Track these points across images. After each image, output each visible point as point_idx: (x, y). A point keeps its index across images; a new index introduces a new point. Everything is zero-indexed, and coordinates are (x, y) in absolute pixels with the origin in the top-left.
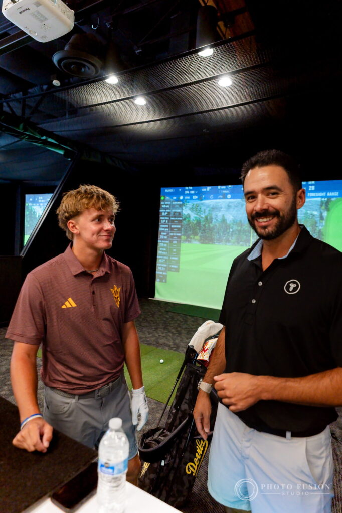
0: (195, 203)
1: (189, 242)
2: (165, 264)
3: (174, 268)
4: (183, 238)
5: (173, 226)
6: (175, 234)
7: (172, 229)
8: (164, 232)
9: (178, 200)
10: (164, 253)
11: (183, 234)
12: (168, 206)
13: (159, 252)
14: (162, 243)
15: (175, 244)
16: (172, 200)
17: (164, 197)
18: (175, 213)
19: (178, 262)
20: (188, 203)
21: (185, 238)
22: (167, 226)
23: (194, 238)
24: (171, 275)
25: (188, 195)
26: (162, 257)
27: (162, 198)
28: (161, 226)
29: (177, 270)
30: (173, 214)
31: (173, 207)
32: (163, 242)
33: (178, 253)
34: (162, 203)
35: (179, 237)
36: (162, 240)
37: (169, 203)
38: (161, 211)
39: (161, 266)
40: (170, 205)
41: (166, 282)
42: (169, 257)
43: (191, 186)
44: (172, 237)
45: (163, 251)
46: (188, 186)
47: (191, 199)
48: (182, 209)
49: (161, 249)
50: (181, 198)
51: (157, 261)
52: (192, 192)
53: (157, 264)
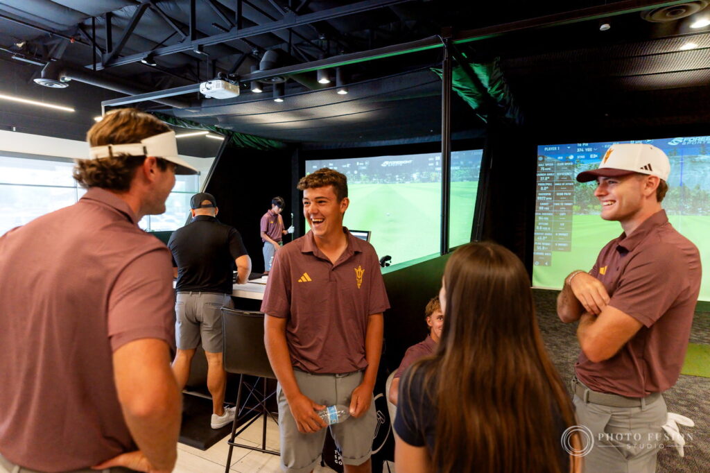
0: (594, 163)
1: (585, 213)
2: (548, 242)
3: (560, 247)
4: (575, 207)
5: (558, 194)
6: (562, 204)
7: (558, 198)
8: (545, 201)
9: (567, 160)
10: (546, 229)
11: (575, 202)
12: (549, 169)
13: (537, 228)
14: (541, 216)
15: (563, 216)
16: (555, 160)
17: (543, 157)
18: (561, 177)
19: (569, 239)
20: (583, 163)
21: (580, 208)
22: (550, 194)
23: (593, 208)
24: (556, 256)
25: (581, 153)
26: (542, 234)
27: (540, 159)
28: (540, 194)
29: (568, 249)
30: (558, 178)
31: (559, 169)
32: (543, 214)
33: (569, 227)
34: (539, 165)
35: (570, 208)
36: (542, 212)
37: (552, 164)
38: (538, 175)
39: (542, 246)
40: (553, 168)
41: (549, 264)
42: (554, 233)
43: (586, 142)
44: (557, 208)
45: (543, 226)
46: (582, 142)
47: (588, 158)
48: (574, 172)
49: (540, 224)
50: (571, 157)
51: (535, 240)
52: (589, 150)
53: (535, 243)
